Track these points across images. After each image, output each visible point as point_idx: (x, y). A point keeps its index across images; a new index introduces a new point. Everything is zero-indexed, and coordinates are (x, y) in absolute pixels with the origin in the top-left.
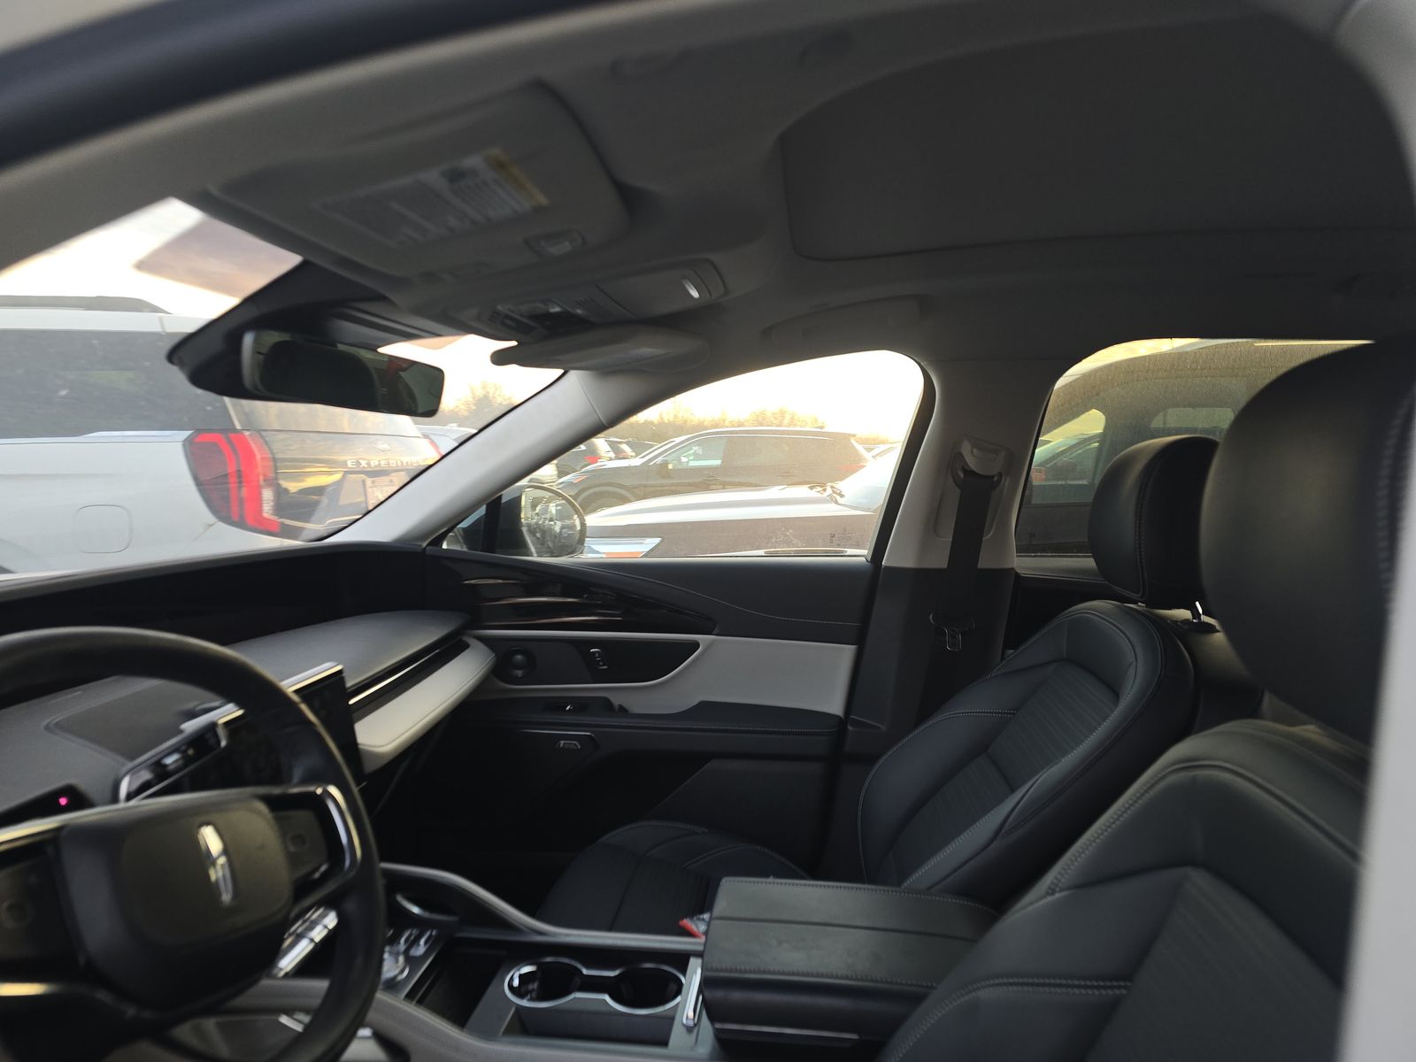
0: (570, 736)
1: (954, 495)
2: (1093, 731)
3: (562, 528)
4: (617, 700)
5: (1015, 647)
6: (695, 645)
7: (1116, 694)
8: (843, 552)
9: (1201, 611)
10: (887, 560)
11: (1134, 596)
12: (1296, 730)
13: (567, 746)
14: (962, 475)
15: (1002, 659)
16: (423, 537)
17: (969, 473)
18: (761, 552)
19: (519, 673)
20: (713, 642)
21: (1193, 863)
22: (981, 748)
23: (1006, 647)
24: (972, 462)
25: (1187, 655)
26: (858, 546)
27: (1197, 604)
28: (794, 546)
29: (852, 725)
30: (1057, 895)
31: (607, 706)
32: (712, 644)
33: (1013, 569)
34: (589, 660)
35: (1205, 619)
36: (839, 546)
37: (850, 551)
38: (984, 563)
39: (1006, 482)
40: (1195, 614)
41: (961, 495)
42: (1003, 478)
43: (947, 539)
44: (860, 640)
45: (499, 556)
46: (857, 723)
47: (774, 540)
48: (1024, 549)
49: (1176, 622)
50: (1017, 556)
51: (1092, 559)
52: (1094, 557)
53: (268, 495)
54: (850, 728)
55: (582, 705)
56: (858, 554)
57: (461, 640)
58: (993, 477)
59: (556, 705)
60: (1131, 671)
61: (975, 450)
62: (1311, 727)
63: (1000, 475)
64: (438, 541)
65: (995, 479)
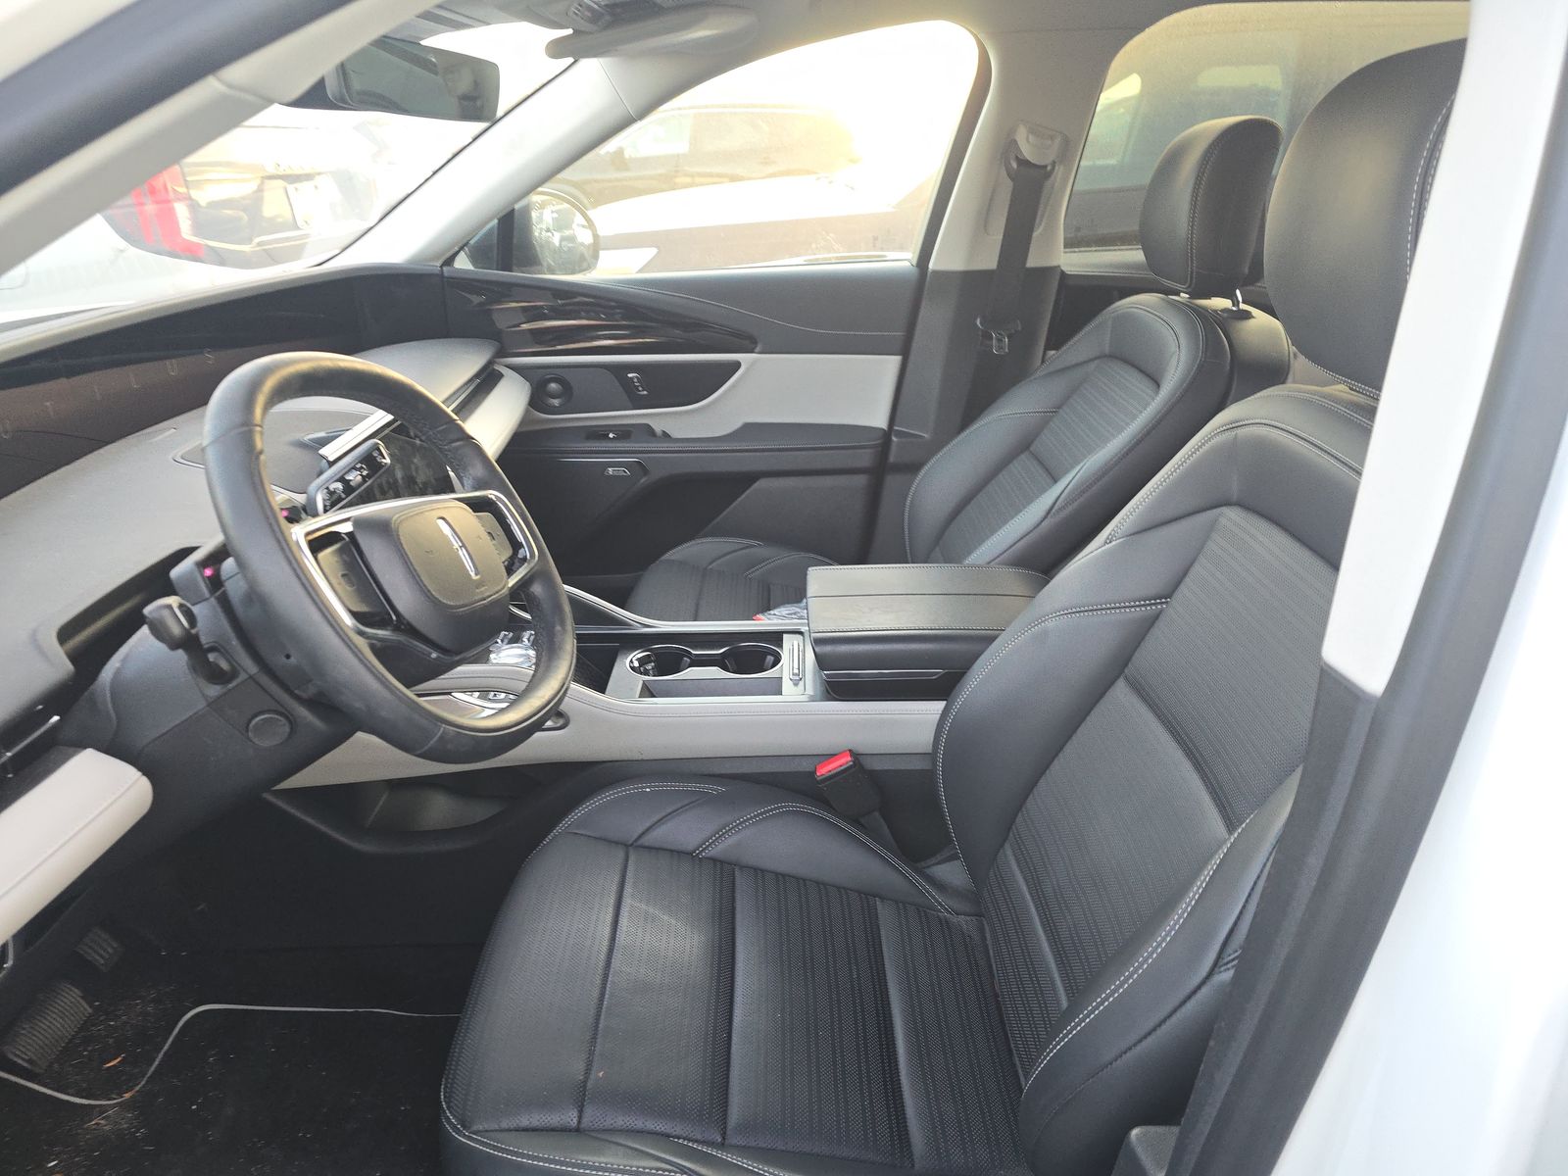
0: (616, 464)
1: (1007, 188)
2: (1135, 419)
3: (562, 239)
4: (658, 427)
5: (1057, 347)
6: (737, 365)
7: (1157, 384)
8: (885, 256)
9: (1240, 299)
10: (935, 263)
11: (1178, 286)
12: (1327, 390)
13: (616, 473)
14: (1015, 165)
15: (1043, 362)
16: (436, 258)
17: (1024, 163)
18: (800, 260)
19: (556, 402)
20: (755, 362)
21: (1228, 503)
22: (1024, 446)
23: (1048, 348)
24: (1027, 151)
25: (1226, 343)
26: (902, 248)
27: (1238, 292)
28: (835, 252)
29: (896, 436)
30: (1114, 543)
31: (648, 431)
32: (754, 362)
33: (1059, 266)
34: (627, 385)
35: (1243, 306)
36: (882, 249)
37: (891, 255)
38: (1031, 263)
39: (1059, 170)
40: (1236, 303)
41: (1014, 189)
42: (1057, 168)
43: (996, 237)
44: (905, 352)
45: (517, 275)
46: (900, 434)
47: (814, 246)
48: (1071, 244)
49: (1215, 311)
50: (1065, 252)
51: (1142, 252)
52: (1144, 249)
53: (181, 211)
54: (894, 439)
55: (625, 433)
56: (901, 259)
57: (494, 369)
58: (1046, 167)
59: (598, 434)
60: (1174, 362)
61: (1031, 137)
62: (1341, 387)
63: (1054, 163)
64: (450, 261)
65: (1049, 168)
